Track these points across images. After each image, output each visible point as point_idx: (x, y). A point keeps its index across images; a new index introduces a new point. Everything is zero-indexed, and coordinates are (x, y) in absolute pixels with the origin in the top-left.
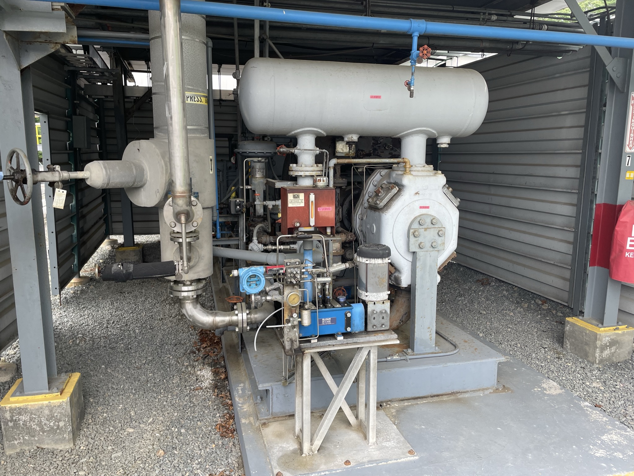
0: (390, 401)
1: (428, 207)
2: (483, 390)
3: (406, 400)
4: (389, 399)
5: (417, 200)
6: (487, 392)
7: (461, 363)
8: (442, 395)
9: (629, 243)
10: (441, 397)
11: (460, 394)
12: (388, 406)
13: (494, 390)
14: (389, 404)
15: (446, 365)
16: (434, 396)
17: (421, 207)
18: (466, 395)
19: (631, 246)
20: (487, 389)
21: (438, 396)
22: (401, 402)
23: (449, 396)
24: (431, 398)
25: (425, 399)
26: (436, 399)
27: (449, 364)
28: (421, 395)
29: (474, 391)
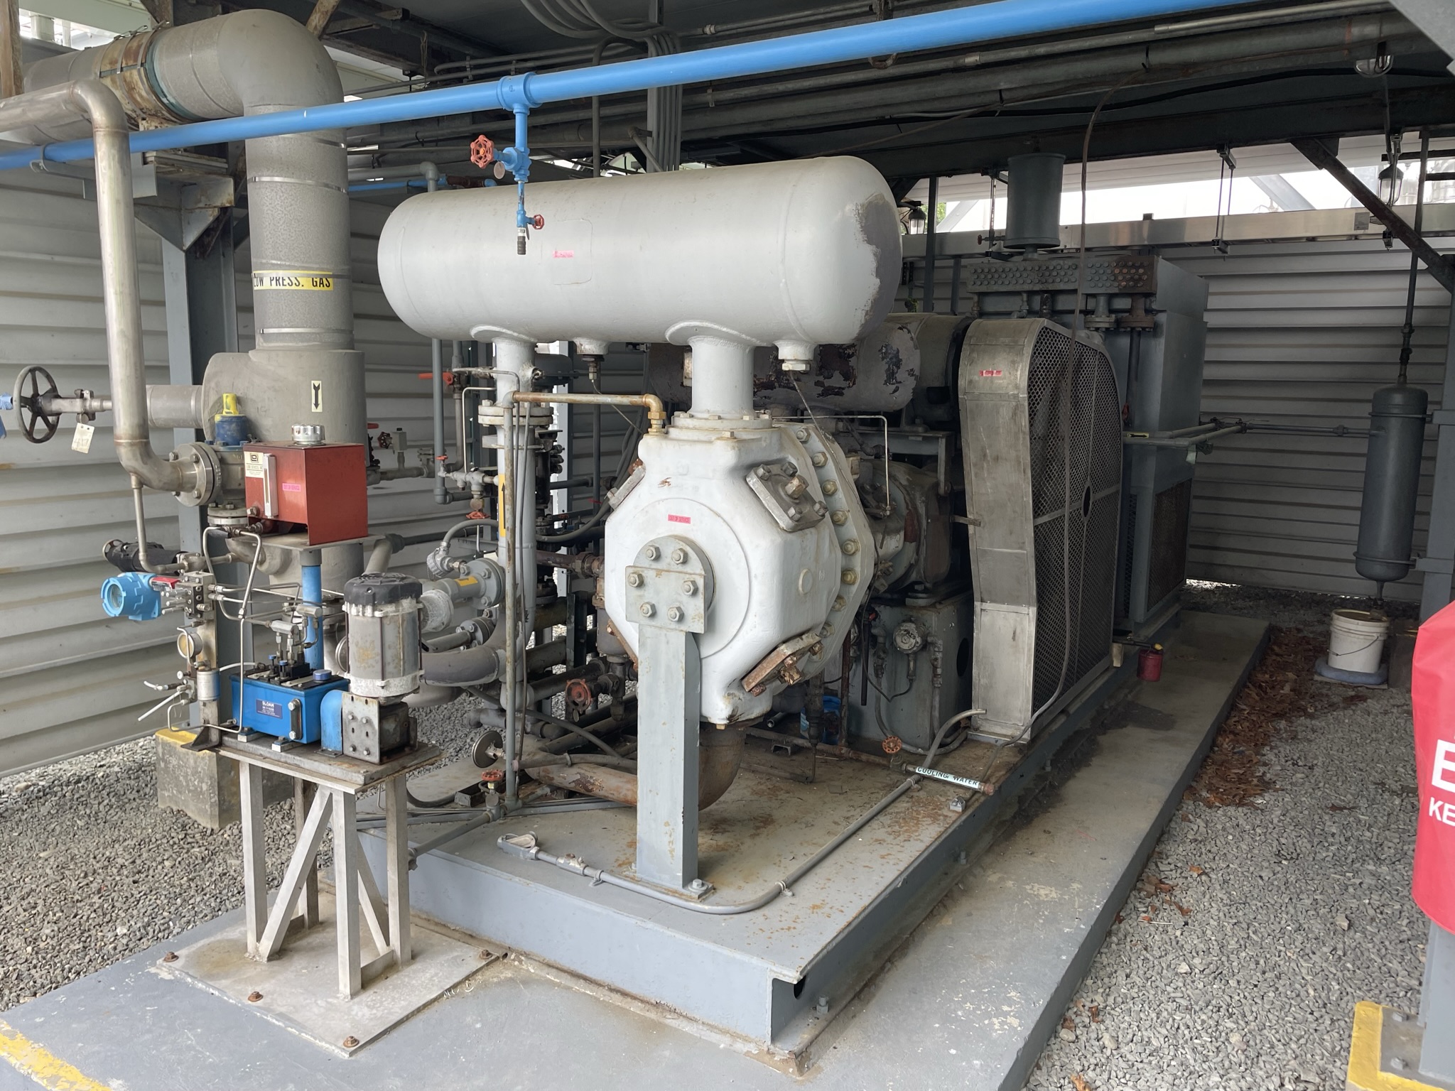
0: (527, 955)
1: (687, 520)
2: (735, 1036)
3: (557, 968)
4: (526, 949)
5: (663, 500)
6: (740, 1046)
7: (679, 936)
8: (634, 998)
9: (1440, 764)
10: (629, 999)
11: (676, 1016)
12: (516, 963)
13: (761, 1051)
14: (520, 961)
15: (643, 925)
16: (617, 991)
17: (672, 518)
18: (687, 1027)
19: (1447, 776)
20: (746, 1039)
21: (624, 994)
22: (544, 967)
23: (648, 1007)
24: (608, 993)
25: (595, 988)
26: (616, 999)
27: (650, 925)
28: (588, 974)
29: (712, 1027)
